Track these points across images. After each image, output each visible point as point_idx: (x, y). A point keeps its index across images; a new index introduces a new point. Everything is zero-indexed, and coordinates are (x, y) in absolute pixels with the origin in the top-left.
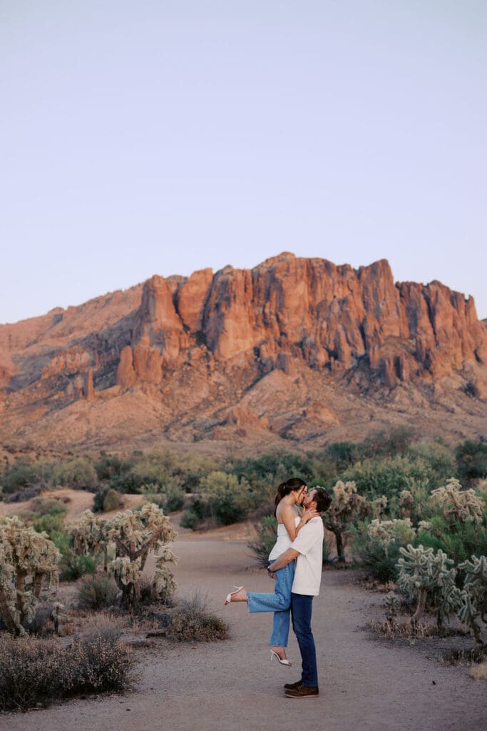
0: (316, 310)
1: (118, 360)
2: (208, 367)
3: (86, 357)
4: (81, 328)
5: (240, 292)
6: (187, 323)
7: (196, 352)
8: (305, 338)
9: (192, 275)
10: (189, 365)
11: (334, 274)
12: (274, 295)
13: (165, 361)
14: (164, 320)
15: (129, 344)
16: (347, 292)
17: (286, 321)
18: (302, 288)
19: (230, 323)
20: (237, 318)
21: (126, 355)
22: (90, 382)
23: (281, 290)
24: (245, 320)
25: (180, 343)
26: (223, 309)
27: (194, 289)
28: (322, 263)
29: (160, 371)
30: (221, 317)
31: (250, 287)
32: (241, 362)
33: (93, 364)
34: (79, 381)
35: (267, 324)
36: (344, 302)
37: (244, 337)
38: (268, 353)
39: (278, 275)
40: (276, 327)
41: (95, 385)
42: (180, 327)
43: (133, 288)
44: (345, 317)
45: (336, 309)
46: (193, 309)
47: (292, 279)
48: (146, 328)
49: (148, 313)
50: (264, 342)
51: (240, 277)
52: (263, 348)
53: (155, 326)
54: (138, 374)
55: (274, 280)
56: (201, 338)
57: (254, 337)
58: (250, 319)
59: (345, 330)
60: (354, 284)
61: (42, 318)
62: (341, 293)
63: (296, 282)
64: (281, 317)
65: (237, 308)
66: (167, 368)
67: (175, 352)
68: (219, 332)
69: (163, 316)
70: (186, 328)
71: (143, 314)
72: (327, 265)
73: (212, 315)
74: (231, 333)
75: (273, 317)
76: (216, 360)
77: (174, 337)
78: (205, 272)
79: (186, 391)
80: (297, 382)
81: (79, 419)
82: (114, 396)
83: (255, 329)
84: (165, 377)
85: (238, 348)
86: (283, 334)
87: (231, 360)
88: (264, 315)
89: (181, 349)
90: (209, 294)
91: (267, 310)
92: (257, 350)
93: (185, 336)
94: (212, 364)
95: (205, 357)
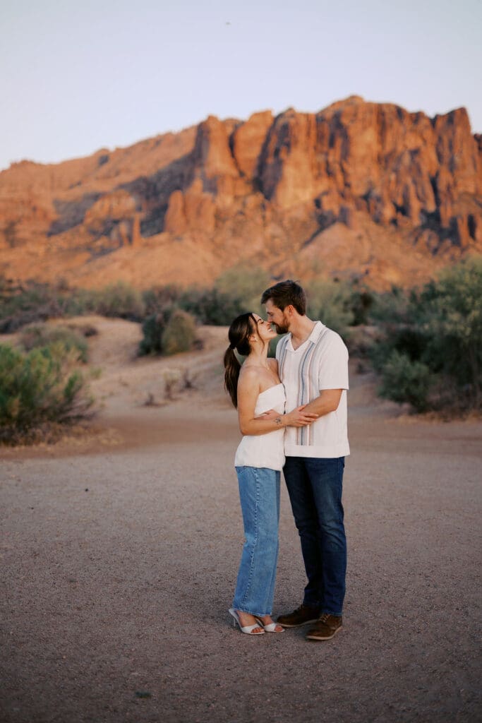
0: (385, 160)
1: (166, 206)
2: (264, 217)
3: (130, 202)
4: (128, 171)
5: (302, 137)
6: (242, 168)
7: (252, 201)
8: (370, 191)
9: (250, 118)
10: (244, 215)
11: (407, 122)
12: (339, 142)
13: (218, 210)
14: (219, 164)
15: (179, 188)
16: (419, 142)
17: (350, 170)
18: (370, 136)
19: (289, 171)
20: (297, 165)
21: (176, 201)
22: (137, 229)
23: (346, 137)
24: (305, 167)
25: (235, 190)
26: (283, 155)
27: (252, 132)
28: (394, 110)
29: (212, 219)
30: (280, 163)
31: (313, 131)
32: (301, 214)
33: (140, 209)
34: (124, 228)
35: (330, 173)
36: (415, 153)
37: (304, 187)
38: (330, 205)
39: (344, 121)
40: (340, 177)
41: (142, 233)
42: (234, 172)
43: (186, 131)
44: (416, 169)
45: (407, 160)
46: (250, 153)
47: (360, 125)
48: (198, 173)
49: (201, 157)
50: (326, 193)
51: (303, 121)
52: (325, 199)
53: (208, 170)
54: (188, 222)
55: (339, 125)
56: (258, 185)
57: (315, 186)
58: (312, 167)
59: (415, 182)
60: (428, 134)
61: (87, 159)
62: (412, 142)
63: (365, 128)
64: (346, 166)
65: (298, 154)
66: (219, 217)
67: (229, 200)
68: (277, 179)
69: (218, 160)
71: (196, 157)
72: (399, 112)
73: (270, 161)
74: (290, 182)
75: (337, 167)
76: (273, 210)
77: (228, 184)
78: (264, 114)
79: (238, 242)
80: (360, 238)
81: (122, 268)
82: (161, 244)
83: (317, 177)
84: (216, 226)
85: (296, 197)
86: (347, 185)
87: (289, 211)
88: (327, 163)
89: (236, 198)
90: (268, 139)
91: (331, 159)
92: (318, 203)
93: (240, 183)
94: (268, 214)
95: (261, 207)
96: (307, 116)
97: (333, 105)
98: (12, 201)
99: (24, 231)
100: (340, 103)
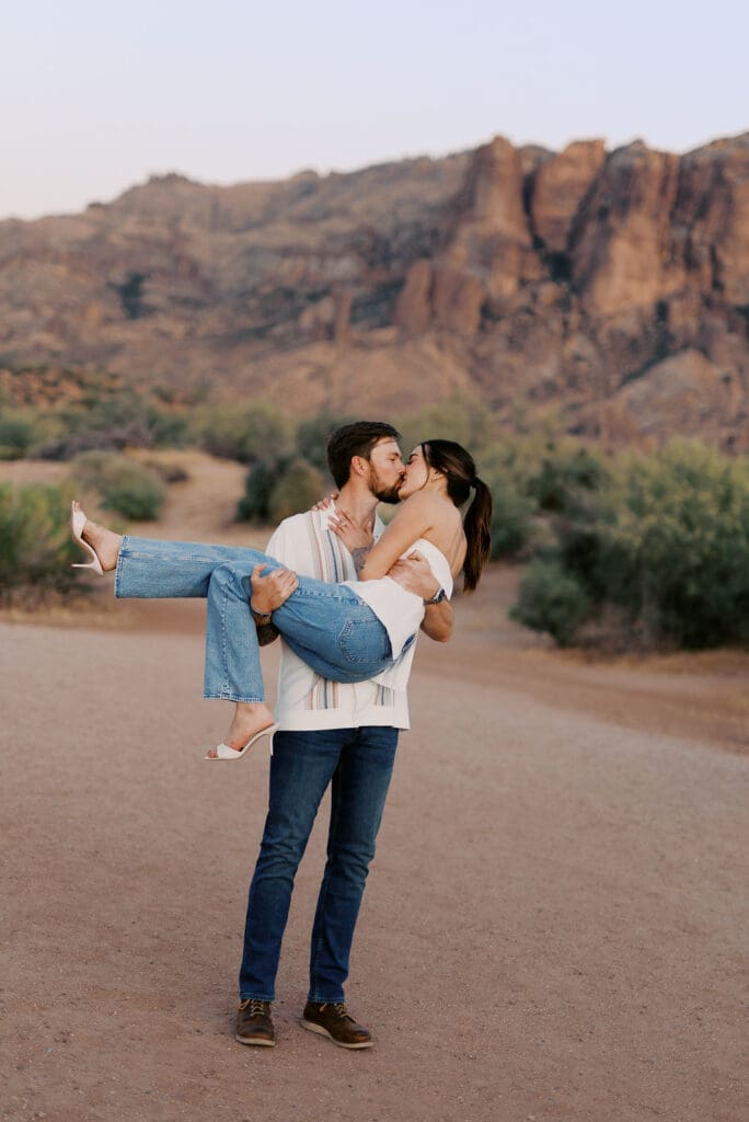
1: (402, 282)
2: (565, 324)
3: (346, 267)
4: (344, 212)
5: (651, 193)
6: (543, 232)
7: (549, 292)
9: (567, 149)
10: (532, 313)
12: (716, 211)
13: (488, 299)
14: (499, 221)
15: (426, 254)
17: (728, 261)
19: (621, 249)
20: (636, 241)
21: (419, 277)
22: (345, 316)
23: (729, 201)
24: (650, 246)
25: (522, 270)
26: (613, 221)
27: (565, 174)
29: (476, 315)
30: (608, 234)
31: (672, 187)
32: (630, 325)
33: (357, 283)
34: (325, 309)
35: (691, 263)
37: (643, 279)
38: (683, 319)
39: (729, 174)
40: (707, 270)
41: (353, 320)
42: (526, 239)
43: (453, 157)
46: (557, 210)
48: (465, 232)
49: (472, 203)
50: (681, 295)
51: (656, 165)
52: (676, 306)
53: (482, 229)
54: (433, 314)
55: (719, 179)
56: (560, 267)
57: (663, 281)
58: (662, 247)
61: (278, 185)
64: (720, 253)
65: (641, 223)
66: (489, 312)
67: (510, 286)
68: (599, 263)
69: (499, 214)
70: (538, 243)
71: (462, 206)
73: (592, 229)
74: (619, 268)
75: (705, 252)
76: (583, 313)
77: (512, 257)
78: (592, 145)
79: (516, 360)
80: (727, 380)
81: (312, 377)
82: (384, 345)
83: (666, 267)
84: (482, 328)
85: (627, 297)
86: (717, 285)
87: (610, 317)
88: (689, 243)
89: (523, 283)
90: (592, 189)
91: (696, 236)
92: (662, 310)
93: (533, 259)
94: (574, 318)
95: (563, 304)
96: (666, 157)
97: (714, 143)
98: (143, 239)
99: (154, 293)
100: (726, 141)
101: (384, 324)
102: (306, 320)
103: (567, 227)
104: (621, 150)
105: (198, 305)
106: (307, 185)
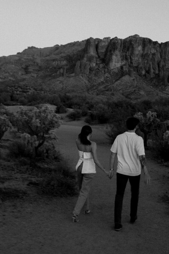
0: (144, 56)
1: (75, 65)
3: (65, 62)
4: (64, 53)
5: (119, 47)
6: (99, 55)
7: (101, 66)
8: (138, 65)
9: (103, 39)
10: (99, 69)
11: (152, 44)
12: (130, 49)
13: (91, 67)
14: (92, 53)
15: (79, 60)
16: (155, 51)
18: (140, 48)
19: (114, 57)
20: (116, 55)
21: (78, 63)
22: (65, 71)
23: (133, 47)
24: (119, 56)
25: (96, 62)
26: (112, 52)
27: (103, 44)
28: (148, 40)
29: (89, 71)
30: (111, 54)
31: (122, 45)
32: (116, 71)
33: (67, 65)
34: (62, 71)
35: (126, 59)
36: (154, 54)
37: (118, 62)
38: (125, 69)
39: (132, 42)
40: (129, 60)
41: (67, 72)
42: (97, 56)
43: (83, 41)
44: (153, 59)
45: (151, 56)
46: (102, 51)
47: (137, 44)
48: (86, 55)
49: (87, 50)
50: (125, 65)
51: (119, 42)
52: (124, 67)
53: (89, 55)
54: (81, 70)
55: (131, 44)
56: (103, 61)
57: (122, 63)
58: (121, 56)
59: (153, 64)
60: (158, 49)
61: (52, 48)
62: (153, 51)
63: (139, 45)
64: (132, 57)
65: (117, 52)
66: (91, 70)
67: (94, 65)
68: (110, 60)
69: (92, 52)
70: (99, 57)
71: (85, 50)
72: (150, 41)
73: (108, 53)
74: (114, 60)
75: (129, 57)
76: (108, 69)
77: (95, 59)
78: (108, 38)
79: (96, 78)
80: (134, 80)
81: (60, 83)
82: (72, 77)
83: (122, 60)
84: (90, 73)
85: (115, 66)
86: (131, 63)
87: (113, 69)
89: (96, 64)
90: (108, 46)
91: (127, 54)
92: (122, 67)
93: (98, 59)
94: (106, 70)
95: (104, 67)
96: (121, 40)
97: (130, 37)
98: (28, 59)
99: (30, 69)
100: (132, 36)
101: (72, 73)
102: (58, 73)
103: (104, 53)
104: (113, 39)
105: (39, 71)
106: (57, 47)
